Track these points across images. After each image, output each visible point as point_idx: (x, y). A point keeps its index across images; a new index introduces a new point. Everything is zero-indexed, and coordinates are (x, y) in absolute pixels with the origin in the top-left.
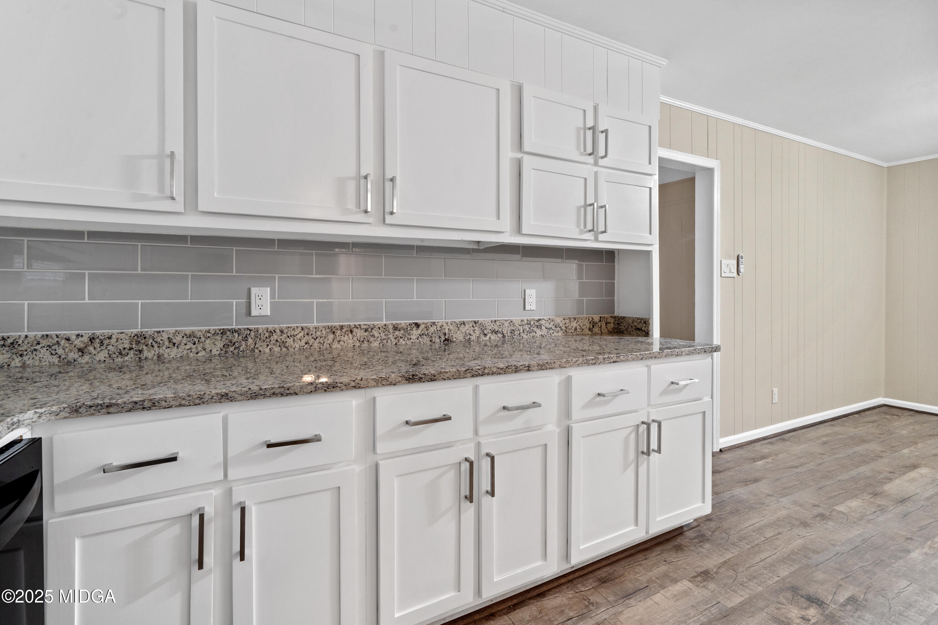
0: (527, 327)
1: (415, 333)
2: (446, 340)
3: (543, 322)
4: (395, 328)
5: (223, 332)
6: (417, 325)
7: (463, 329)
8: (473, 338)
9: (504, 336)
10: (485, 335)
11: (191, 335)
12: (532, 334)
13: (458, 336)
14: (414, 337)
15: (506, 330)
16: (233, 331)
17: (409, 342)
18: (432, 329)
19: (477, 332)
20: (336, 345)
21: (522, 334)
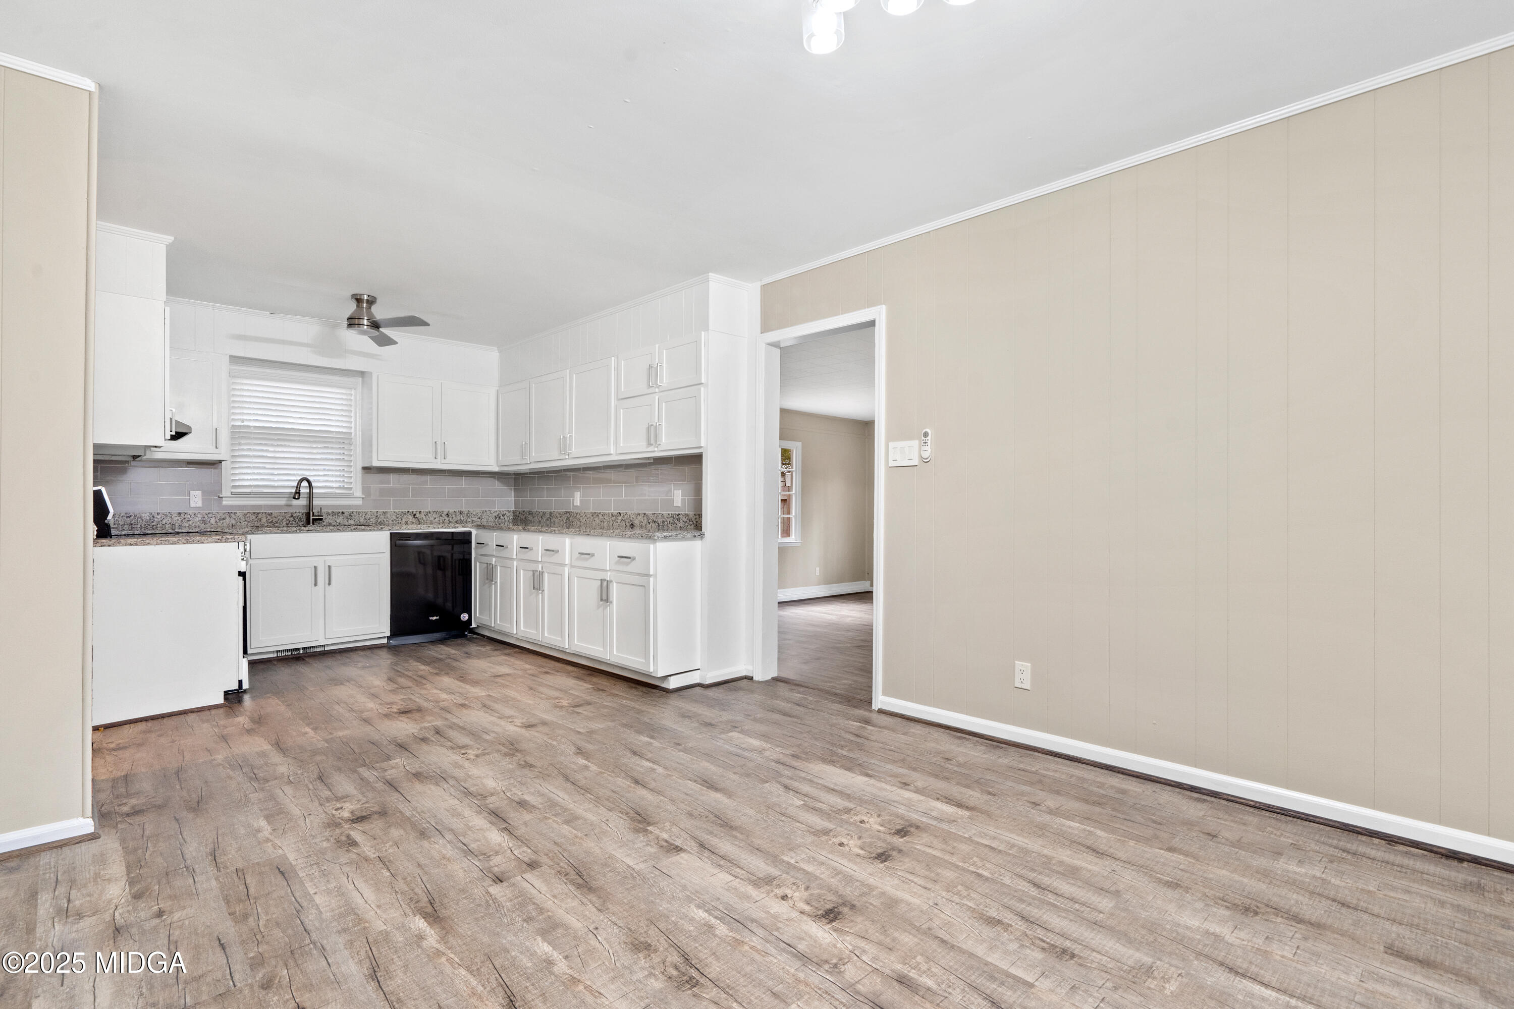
0: (671, 519)
1: (620, 518)
2: (632, 524)
3: (681, 516)
4: (612, 515)
5: (566, 512)
6: (620, 514)
7: (640, 518)
8: (644, 524)
9: (659, 526)
10: (649, 523)
11: (560, 514)
12: (674, 525)
13: (637, 523)
14: (619, 521)
15: (660, 521)
16: (569, 512)
17: (617, 524)
18: (626, 517)
19: (646, 521)
20: (593, 523)
21: (669, 525)
